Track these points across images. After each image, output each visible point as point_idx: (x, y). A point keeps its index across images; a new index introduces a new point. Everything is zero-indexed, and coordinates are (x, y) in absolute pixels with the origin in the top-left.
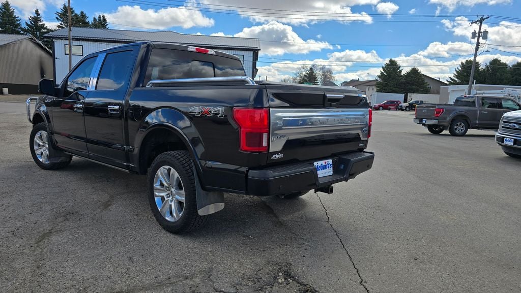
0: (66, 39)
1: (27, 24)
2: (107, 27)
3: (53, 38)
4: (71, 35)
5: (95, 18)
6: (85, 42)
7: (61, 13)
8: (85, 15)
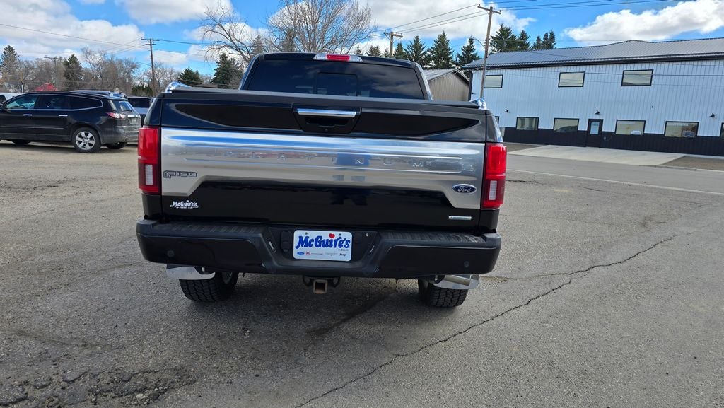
0: (481, 69)
1: (459, 56)
2: (554, 47)
3: (473, 68)
4: (487, 63)
5: (538, 38)
6: (507, 70)
7: (495, 36)
8: (526, 36)
